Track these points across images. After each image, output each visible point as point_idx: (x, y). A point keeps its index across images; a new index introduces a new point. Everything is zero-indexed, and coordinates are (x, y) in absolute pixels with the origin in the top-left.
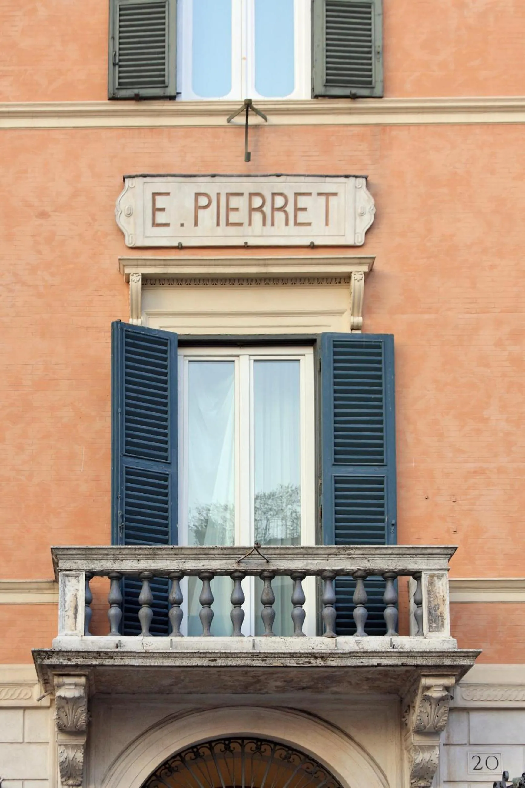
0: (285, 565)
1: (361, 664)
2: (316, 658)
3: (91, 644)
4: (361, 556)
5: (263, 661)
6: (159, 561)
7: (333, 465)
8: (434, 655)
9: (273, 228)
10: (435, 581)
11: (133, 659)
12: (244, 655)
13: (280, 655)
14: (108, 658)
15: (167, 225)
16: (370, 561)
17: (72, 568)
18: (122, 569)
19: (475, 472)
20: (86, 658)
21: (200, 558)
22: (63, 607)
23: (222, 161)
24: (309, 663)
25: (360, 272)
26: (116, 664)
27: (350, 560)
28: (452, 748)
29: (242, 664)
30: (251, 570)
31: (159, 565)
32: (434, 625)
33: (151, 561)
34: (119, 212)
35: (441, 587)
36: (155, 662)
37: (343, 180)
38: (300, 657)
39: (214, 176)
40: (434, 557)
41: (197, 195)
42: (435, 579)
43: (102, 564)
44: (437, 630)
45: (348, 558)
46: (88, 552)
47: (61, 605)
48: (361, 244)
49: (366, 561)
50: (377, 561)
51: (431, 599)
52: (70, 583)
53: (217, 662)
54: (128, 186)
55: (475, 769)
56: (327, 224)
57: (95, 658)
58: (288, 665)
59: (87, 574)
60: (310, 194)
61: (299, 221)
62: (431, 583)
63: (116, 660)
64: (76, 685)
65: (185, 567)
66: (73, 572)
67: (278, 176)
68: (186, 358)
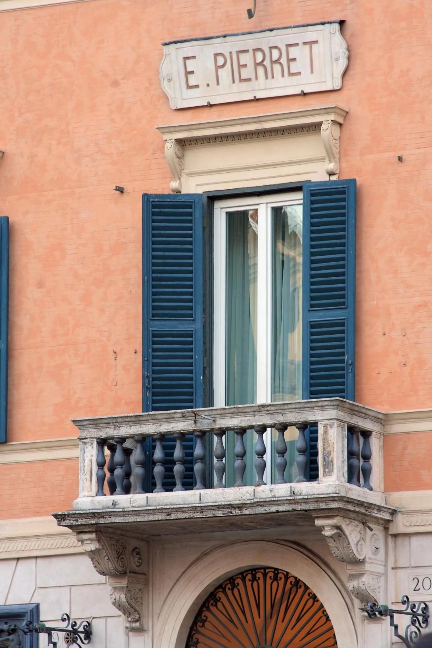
0: (227, 424)
1: (265, 512)
2: (235, 508)
3: (97, 504)
4: (276, 411)
5: (201, 513)
6: (144, 426)
7: (309, 311)
8: (312, 500)
9: (273, 80)
10: (328, 429)
11: (117, 517)
12: (187, 509)
13: (211, 508)
14: (101, 518)
15: (197, 86)
16: (284, 415)
17: (87, 437)
18: (119, 435)
19: (420, 306)
20: (88, 519)
21: (169, 421)
22: (83, 471)
23: (241, 14)
24: (231, 513)
25: (328, 121)
26: (106, 522)
27: (270, 415)
28: (399, 571)
29: (188, 517)
30: (203, 429)
31: (144, 429)
32: (327, 470)
33: (138, 426)
34: (162, 78)
35: (332, 434)
36: (131, 519)
37: (321, 27)
38: (224, 508)
39: (225, 36)
40: (326, 409)
41: (216, 55)
42: (329, 427)
43: (106, 431)
44: (329, 475)
45: (268, 413)
46: (96, 422)
47: (81, 470)
48: (338, 88)
49: (281, 415)
50: (288, 415)
51: (325, 447)
52: (88, 449)
53: (171, 516)
54: (166, 53)
55: (414, 590)
56: (312, 72)
57: (93, 518)
58: (218, 515)
59: (98, 440)
60: (297, 44)
61: (292, 71)
62: (326, 432)
63: (107, 519)
64: (91, 540)
65: (161, 430)
66: (88, 440)
67: (271, 30)
68: (223, 210)
